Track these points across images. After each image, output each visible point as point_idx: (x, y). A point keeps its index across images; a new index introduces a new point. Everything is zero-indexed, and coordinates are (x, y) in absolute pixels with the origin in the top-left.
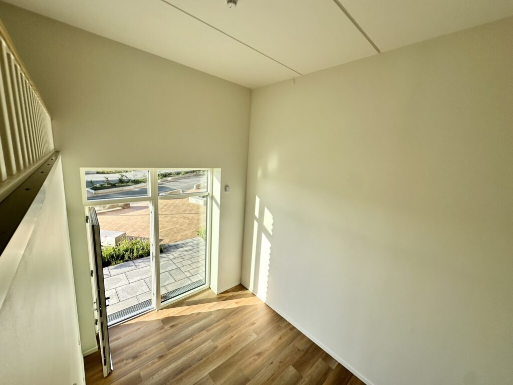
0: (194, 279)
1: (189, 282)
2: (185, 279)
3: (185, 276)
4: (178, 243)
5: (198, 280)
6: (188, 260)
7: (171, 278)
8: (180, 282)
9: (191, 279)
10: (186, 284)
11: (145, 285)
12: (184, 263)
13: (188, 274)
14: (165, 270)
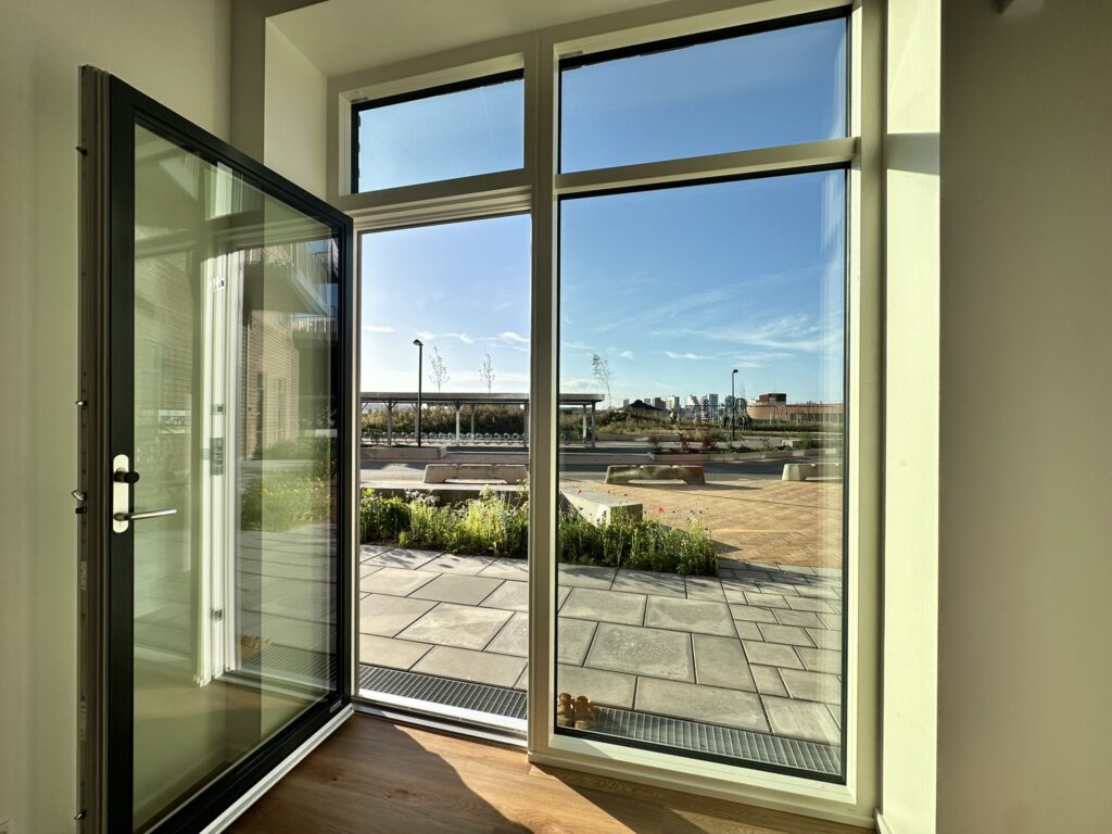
0: (787, 721)
1: (753, 719)
2: (739, 696)
3: (745, 681)
4: (784, 568)
5: (807, 733)
6: (798, 631)
7: (685, 659)
8: (709, 693)
9: (771, 712)
10: (729, 719)
11: (587, 639)
12: (772, 633)
13: (766, 681)
14: (684, 626)
